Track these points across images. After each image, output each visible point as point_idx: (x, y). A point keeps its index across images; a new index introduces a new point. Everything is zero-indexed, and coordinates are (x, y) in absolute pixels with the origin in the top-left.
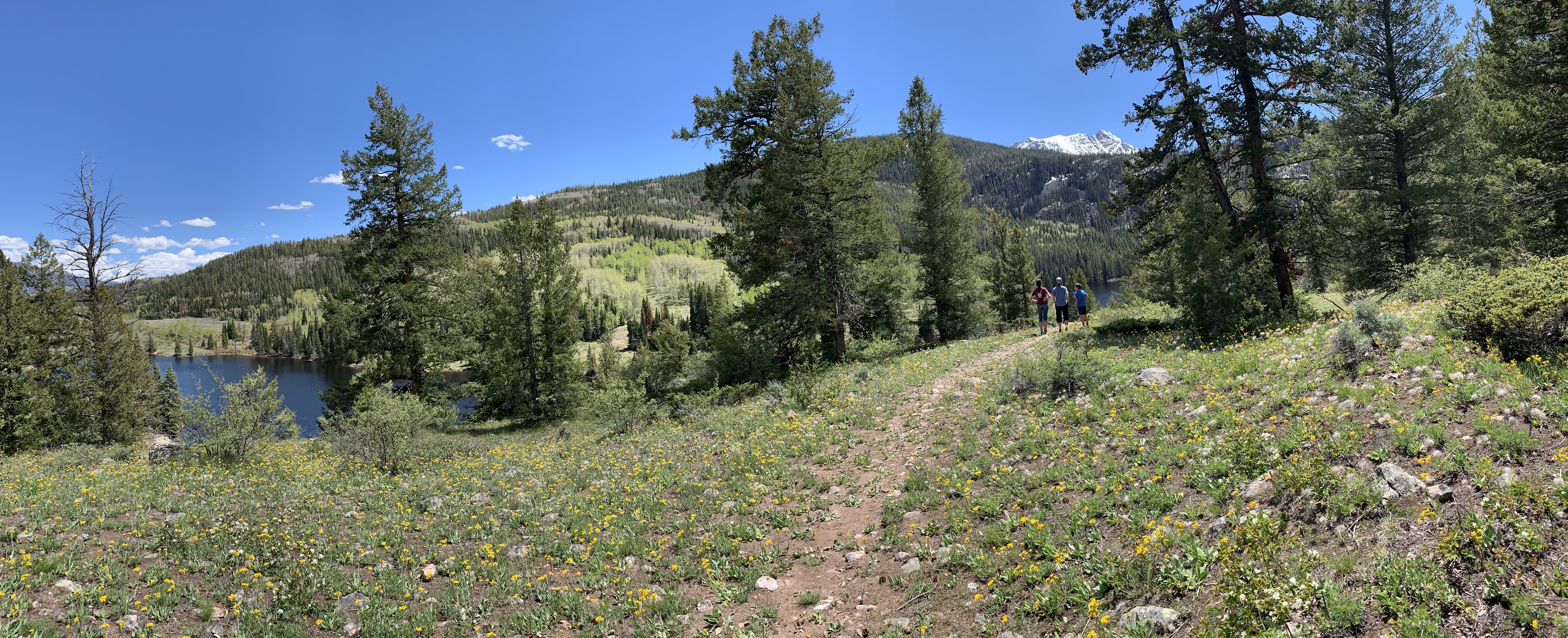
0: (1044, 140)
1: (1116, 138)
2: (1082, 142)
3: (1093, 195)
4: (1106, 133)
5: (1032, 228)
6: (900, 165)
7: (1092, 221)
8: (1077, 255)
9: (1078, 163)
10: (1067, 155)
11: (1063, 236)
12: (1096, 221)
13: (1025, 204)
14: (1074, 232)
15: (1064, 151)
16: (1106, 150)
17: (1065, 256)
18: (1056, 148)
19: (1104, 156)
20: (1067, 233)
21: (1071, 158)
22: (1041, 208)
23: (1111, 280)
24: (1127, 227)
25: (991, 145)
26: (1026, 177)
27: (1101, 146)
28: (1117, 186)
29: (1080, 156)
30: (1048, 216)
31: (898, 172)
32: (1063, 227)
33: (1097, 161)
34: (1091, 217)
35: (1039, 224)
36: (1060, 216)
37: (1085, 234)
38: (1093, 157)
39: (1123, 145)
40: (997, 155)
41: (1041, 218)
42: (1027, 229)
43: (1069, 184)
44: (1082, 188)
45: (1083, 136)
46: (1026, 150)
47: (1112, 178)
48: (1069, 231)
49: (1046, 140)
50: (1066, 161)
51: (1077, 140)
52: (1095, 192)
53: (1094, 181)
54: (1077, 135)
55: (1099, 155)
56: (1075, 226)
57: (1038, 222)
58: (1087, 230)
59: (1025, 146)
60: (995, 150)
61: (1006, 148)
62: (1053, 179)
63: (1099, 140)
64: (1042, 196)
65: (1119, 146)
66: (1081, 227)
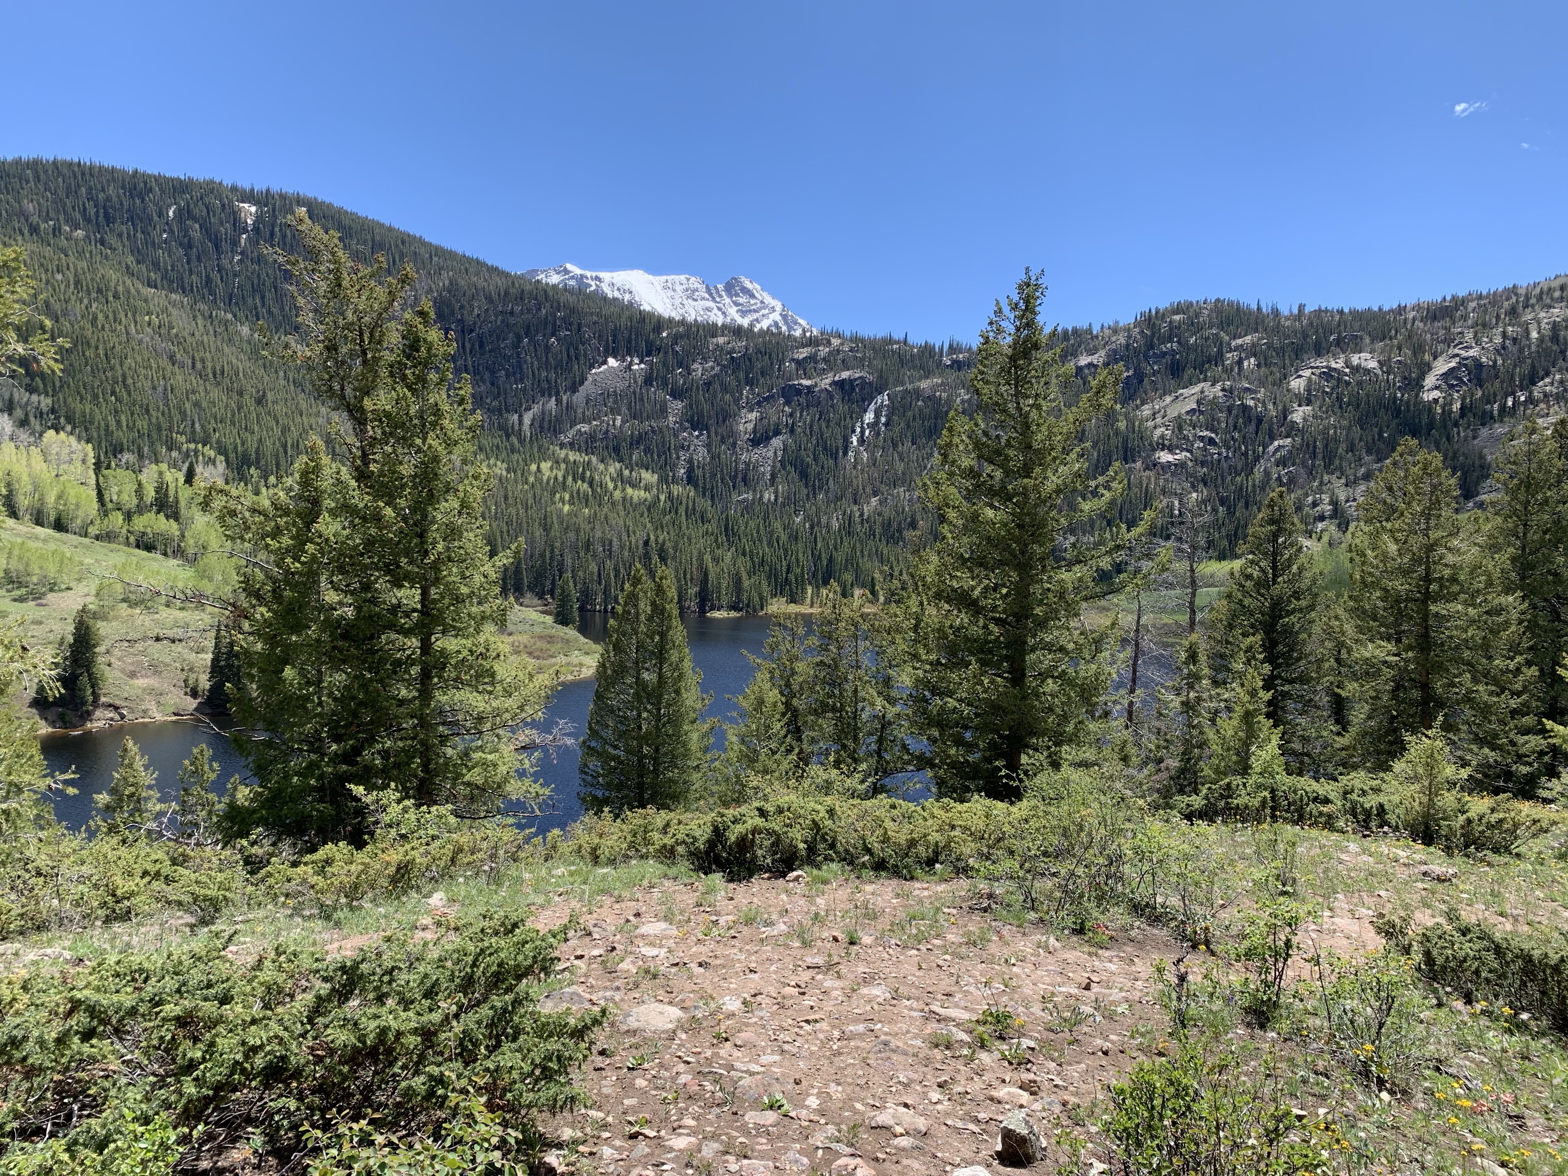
0: (601, 275)
1: (769, 300)
2: (691, 294)
3: (701, 414)
4: (748, 285)
5: (545, 466)
6: (225, 262)
7: (690, 472)
8: (646, 543)
9: (676, 338)
10: (651, 315)
11: (617, 494)
12: (699, 472)
13: (536, 409)
14: (647, 489)
15: (646, 307)
16: (745, 322)
17: (616, 543)
18: (627, 297)
19: (737, 331)
20: (629, 491)
21: (659, 323)
22: (573, 423)
23: (717, 614)
24: (768, 496)
25: (470, 260)
26: (548, 348)
27: (733, 311)
28: (759, 404)
29: (683, 322)
30: (588, 444)
31: (216, 276)
32: (620, 474)
33: (721, 340)
34: (690, 461)
35: (566, 460)
36: (616, 450)
37: (670, 497)
38: (712, 330)
39: (784, 317)
40: (481, 283)
41: (572, 445)
42: (534, 467)
43: (648, 381)
44: (676, 394)
45: (695, 282)
46: (555, 287)
47: (750, 382)
48: (633, 486)
49: (605, 276)
50: (648, 328)
51: (679, 288)
52: (706, 407)
53: (708, 384)
54: (682, 278)
55: (724, 326)
56: (649, 477)
57: (562, 454)
58: (677, 490)
59: (555, 279)
60: (477, 274)
61: (507, 275)
62: (612, 362)
63: (730, 295)
64: (579, 398)
65: (776, 316)
66: (664, 479)
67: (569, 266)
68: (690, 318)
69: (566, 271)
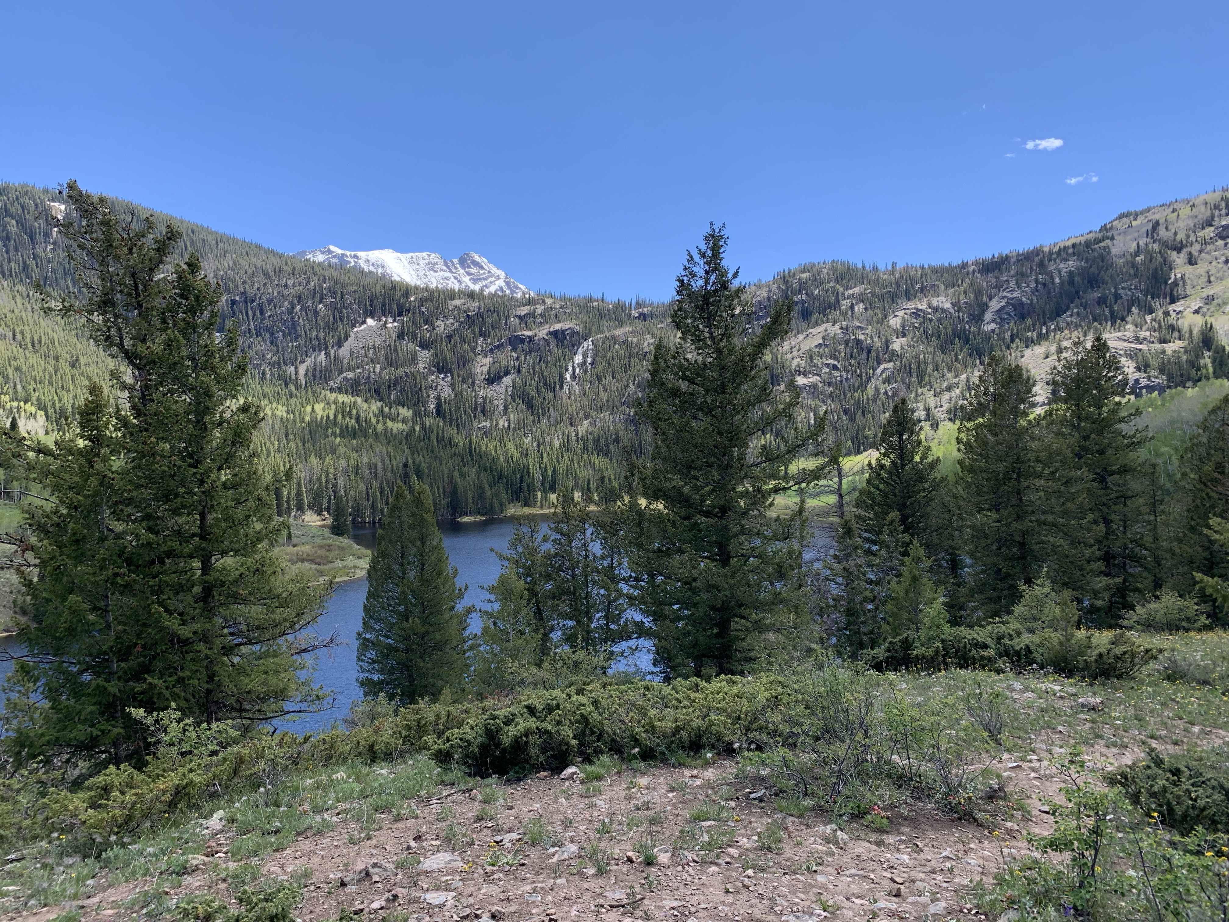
0: (359, 254)
1: (494, 270)
2: (432, 267)
3: (445, 360)
4: (477, 258)
5: (319, 407)
6: (39, 251)
7: (439, 407)
8: (406, 465)
9: (422, 301)
10: (401, 284)
11: (380, 427)
12: (446, 407)
13: (309, 361)
14: (404, 421)
15: (396, 278)
16: (477, 288)
17: (380, 466)
18: (380, 271)
19: (471, 295)
20: (390, 424)
21: (407, 291)
22: (340, 372)
23: (467, 519)
24: (502, 423)
25: (249, 245)
26: (316, 312)
27: (466, 279)
28: (491, 351)
29: (426, 289)
30: (353, 388)
31: (32, 263)
32: (381, 411)
33: (458, 302)
34: (438, 398)
35: (336, 402)
36: (377, 391)
37: (423, 427)
38: (451, 295)
39: (508, 283)
40: (259, 263)
41: (340, 390)
42: (309, 409)
43: (401, 336)
44: (424, 345)
45: (434, 258)
46: (320, 264)
47: (484, 335)
48: (392, 420)
49: (362, 254)
50: (399, 294)
51: (422, 262)
52: (449, 355)
53: (450, 337)
54: (425, 254)
55: (460, 292)
56: (405, 412)
57: (332, 396)
58: (428, 422)
59: (320, 258)
60: (256, 256)
61: (281, 256)
62: (370, 321)
63: (463, 267)
64: (344, 352)
65: (501, 283)
66: (417, 414)
67: (332, 248)
68: (433, 286)
69: (330, 252)
